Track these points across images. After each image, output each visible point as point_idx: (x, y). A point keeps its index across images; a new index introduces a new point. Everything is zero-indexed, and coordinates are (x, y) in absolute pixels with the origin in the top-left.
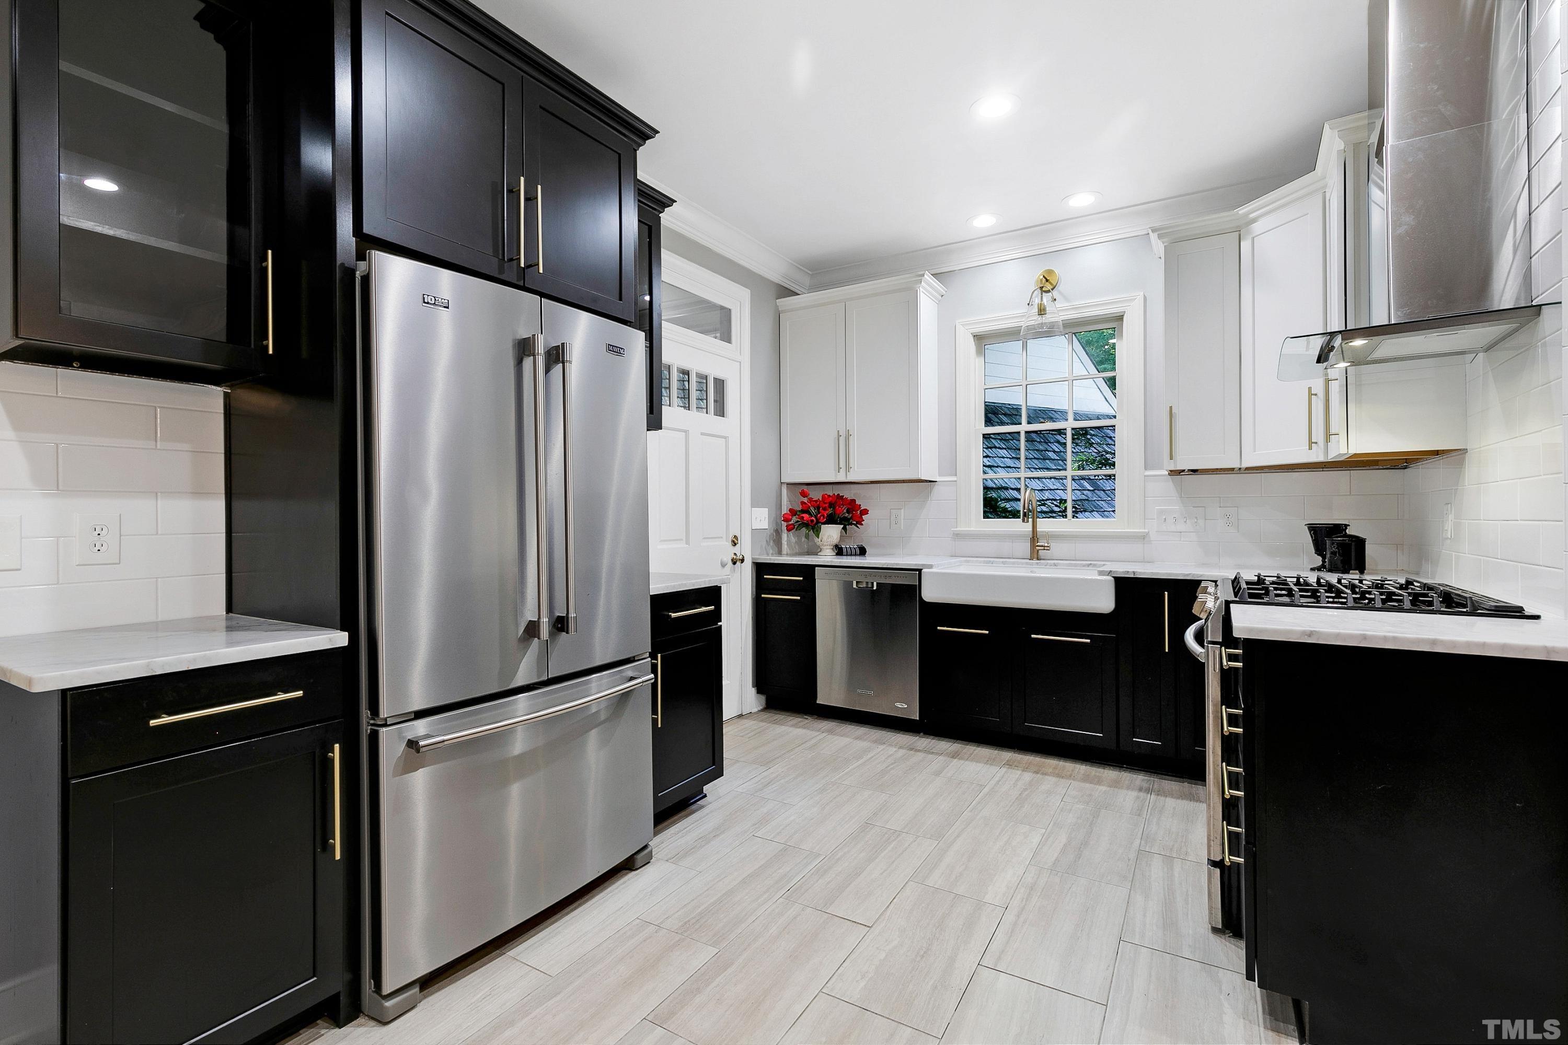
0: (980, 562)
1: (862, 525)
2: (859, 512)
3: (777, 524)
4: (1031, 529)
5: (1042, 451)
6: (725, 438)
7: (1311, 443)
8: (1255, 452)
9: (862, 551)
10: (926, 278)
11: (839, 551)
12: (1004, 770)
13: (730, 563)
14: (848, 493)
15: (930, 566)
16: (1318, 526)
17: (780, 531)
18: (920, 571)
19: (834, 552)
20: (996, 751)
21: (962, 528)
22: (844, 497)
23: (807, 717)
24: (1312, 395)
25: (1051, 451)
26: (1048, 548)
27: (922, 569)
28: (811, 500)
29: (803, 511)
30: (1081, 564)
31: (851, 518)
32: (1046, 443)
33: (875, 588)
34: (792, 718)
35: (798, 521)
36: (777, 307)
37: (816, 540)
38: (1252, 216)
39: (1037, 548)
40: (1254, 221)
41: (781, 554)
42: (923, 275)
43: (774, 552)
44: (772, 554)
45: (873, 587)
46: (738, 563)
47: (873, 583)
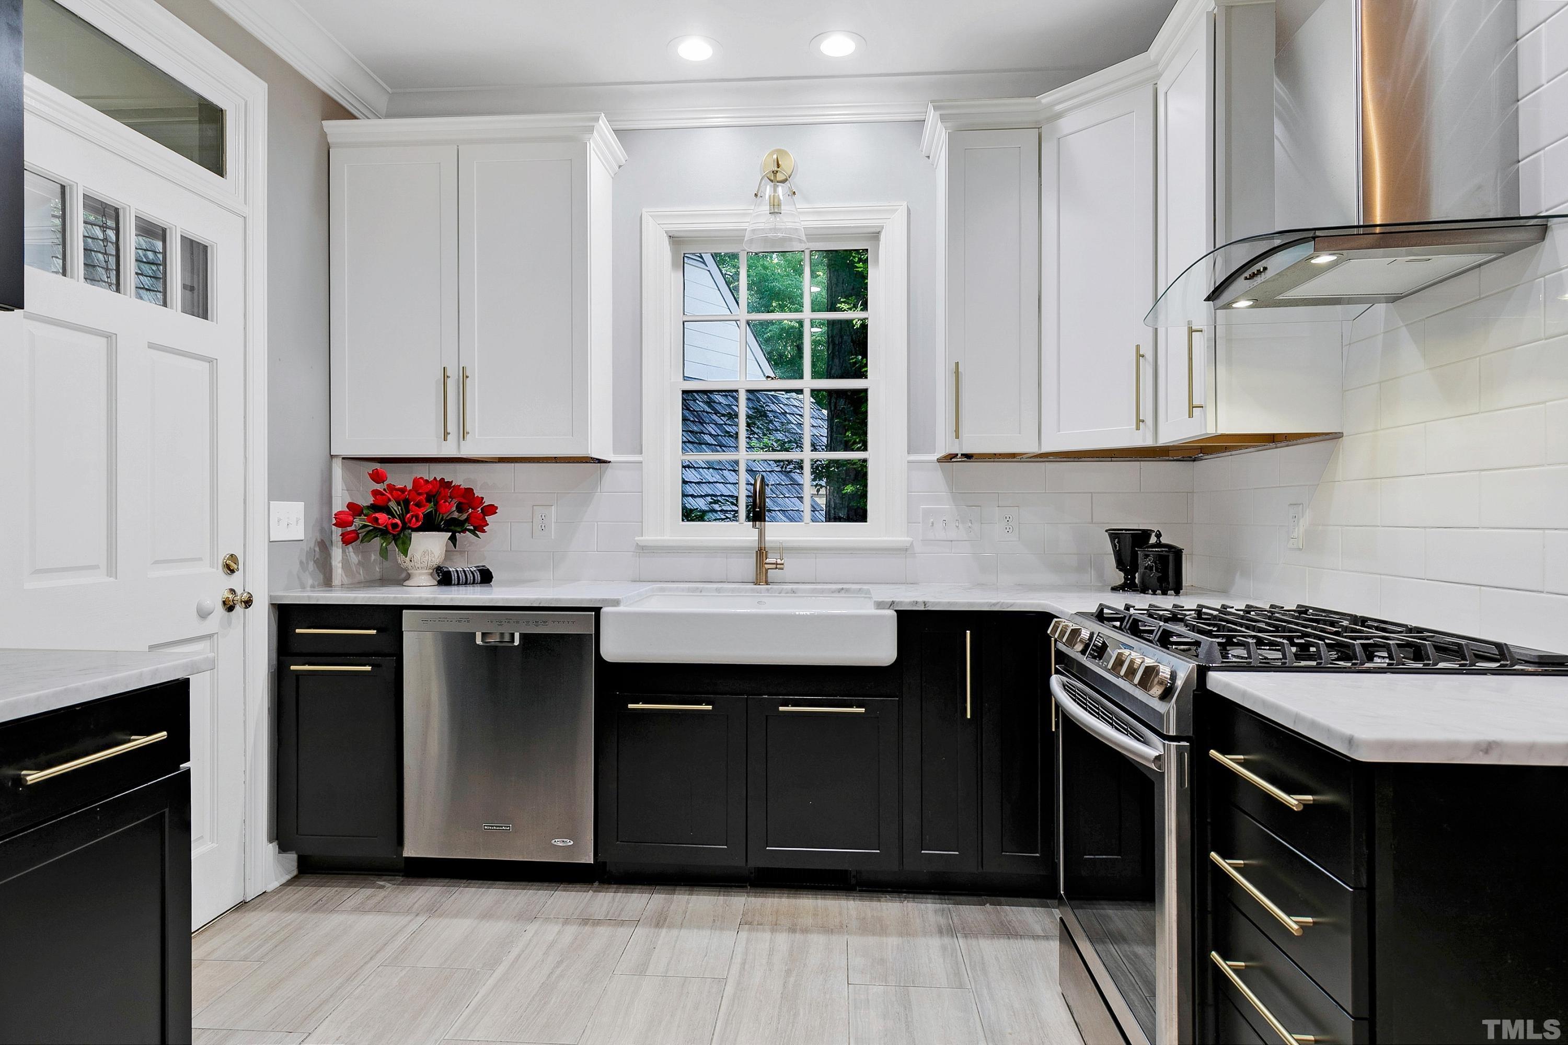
0: (683, 590)
1: (484, 531)
2: (479, 509)
3: (322, 530)
4: (757, 538)
5: (697, 433)
6: (210, 361)
7: (1139, 421)
8: (1059, 432)
9: (486, 577)
10: (600, 125)
11: (444, 578)
12: (744, 935)
13: (220, 610)
14: (459, 477)
15: (616, 603)
16: (1124, 532)
17: (328, 543)
18: (597, 610)
19: (434, 579)
20: (721, 898)
21: (650, 537)
22: (453, 484)
23: (382, 883)
24: (1140, 356)
25: (707, 434)
26: (781, 566)
27: (602, 608)
28: (391, 488)
29: (374, 508)
30: (829, 589)
31: (467, 520)
32: (702, 424)
33: (517, 643)
34: (352, 890)
35: (365, 526)
36: (324, 135)
37: (401, 558)
38: (1058, 108)
39: (766, 566)
40: (1059, 116)
41: (331, 586)
42: (597, 119)
43: (316, 583)
44: (313, 586)
45: (513, 641)
46: (239, 609)
47: (512, 635)
